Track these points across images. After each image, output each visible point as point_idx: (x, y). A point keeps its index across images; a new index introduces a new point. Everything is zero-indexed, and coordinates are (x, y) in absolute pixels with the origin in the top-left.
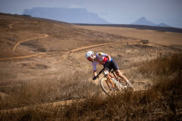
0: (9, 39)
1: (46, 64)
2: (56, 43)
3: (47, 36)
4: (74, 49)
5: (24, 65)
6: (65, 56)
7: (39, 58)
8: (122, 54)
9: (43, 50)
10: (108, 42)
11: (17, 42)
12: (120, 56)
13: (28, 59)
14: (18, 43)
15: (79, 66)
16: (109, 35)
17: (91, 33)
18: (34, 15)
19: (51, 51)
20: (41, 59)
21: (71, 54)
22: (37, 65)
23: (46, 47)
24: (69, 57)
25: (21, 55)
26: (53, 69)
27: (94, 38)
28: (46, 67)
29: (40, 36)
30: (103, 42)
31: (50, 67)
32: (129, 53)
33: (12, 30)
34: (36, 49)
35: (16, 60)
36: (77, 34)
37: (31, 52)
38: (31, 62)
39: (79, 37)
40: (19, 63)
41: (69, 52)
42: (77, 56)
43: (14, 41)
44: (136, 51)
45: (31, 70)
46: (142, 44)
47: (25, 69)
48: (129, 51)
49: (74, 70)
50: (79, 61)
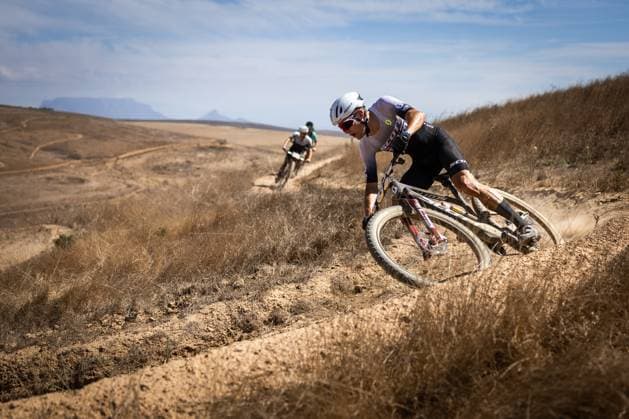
0: (24, 143)
1: (82, 176)
2: (97, 147)
3: (80, 136)
4: (121, 154)
5: (49, 179)
6: (110, 165)
7: (72, 168)
8: (192, 160)
9: (77, 157)
10: (171, 143)
11: (36, 147)
12: (188, 162)
13: (54, 171)
14: (38, 149)
15: (132, 178)
16: (171, 134)
17: (146, 131)
18: (57, 108)
19: (88, 158)
20: (76, 168)
21: (119, 162)
22: (69, 178)
23: (80, 152)
24: (115, 167)
25: (43, 165)
26: (94, 184)
27: (151, 139)
28: (82, 181)
29: (71, 137)
30: (165, 143)
31: (88, 181)
32: (201, 159)
33: (27, 129)
34: (65, 156)
35: (35, 173)
36: (125, 133)
37: (58, 160)
38: (60, 174)
39: (129, 137)
40: (40, 176)
41: (115, 159)
42: (128, 164)
43: (30, 144)
44: (211, 154)
45: (60, 186)
46: (218, 145)
47: (51, 184)
48: (201, 155)
49: (124, 183)
50: (131, 171)
